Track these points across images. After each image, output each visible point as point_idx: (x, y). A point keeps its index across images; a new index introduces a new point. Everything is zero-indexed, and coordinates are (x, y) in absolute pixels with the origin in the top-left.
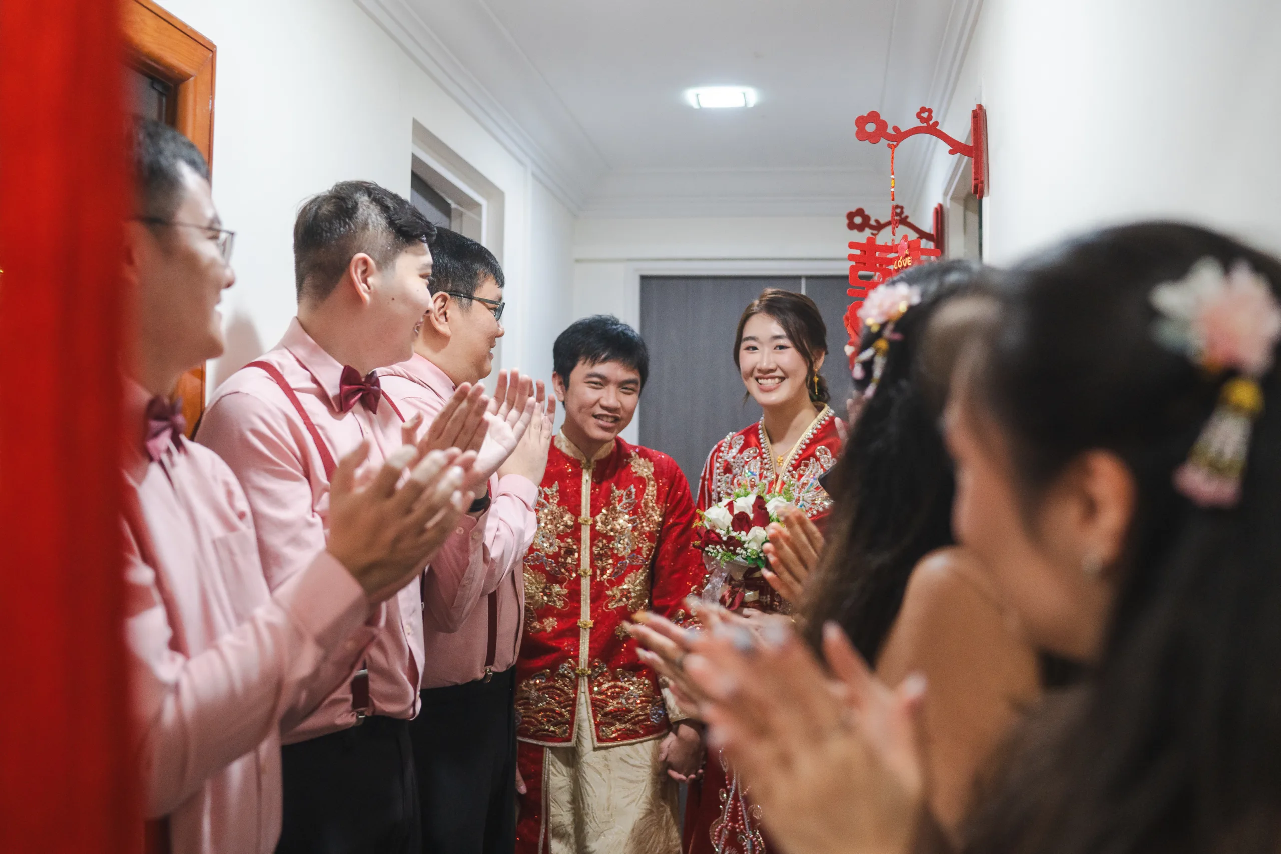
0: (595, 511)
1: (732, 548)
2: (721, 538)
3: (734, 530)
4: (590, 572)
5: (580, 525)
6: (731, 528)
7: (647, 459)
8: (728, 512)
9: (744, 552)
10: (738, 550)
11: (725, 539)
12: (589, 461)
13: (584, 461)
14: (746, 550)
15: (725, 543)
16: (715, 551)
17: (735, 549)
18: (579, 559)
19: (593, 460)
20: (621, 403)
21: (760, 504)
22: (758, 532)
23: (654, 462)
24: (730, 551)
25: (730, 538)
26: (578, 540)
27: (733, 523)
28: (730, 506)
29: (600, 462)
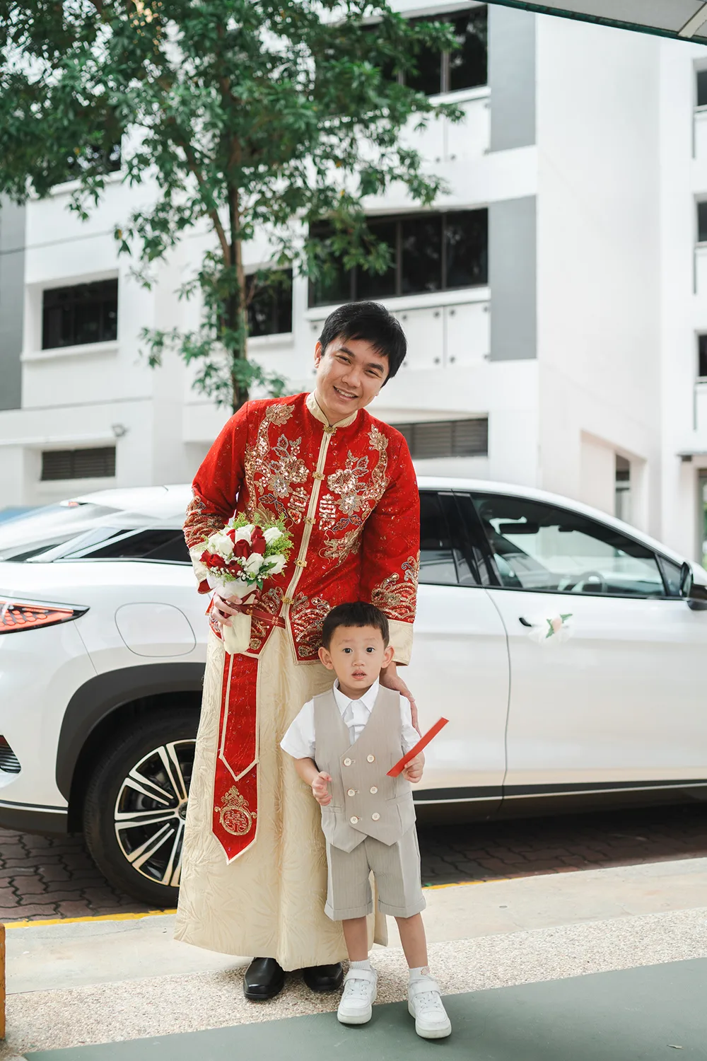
0: (329, 470)
1: (233, 571)
2: (224, 562)
3: (236, 556)
4: (314, 522)
5: (313, 479)
6: (233, 554)
7: (383, 435)
8: (231, 540)
9: (244, 575)
10: (239, 573)
11: (227, 563)
12: (331, 426)
13: (327, 425)
14: (245, 573)
15: (228, 566)
16: (219, 572)
17: (236, 572)
18: (307, 507)
19: (334, 427)
20: (362, 384)
21: (258, 534)
22: (256, 558)
23: (390, 439)
24: (232, 573)
25: (233, 563)
26: (309, 492)
27: (235, 550)
28: (232, 533)
29: (339, 429)
